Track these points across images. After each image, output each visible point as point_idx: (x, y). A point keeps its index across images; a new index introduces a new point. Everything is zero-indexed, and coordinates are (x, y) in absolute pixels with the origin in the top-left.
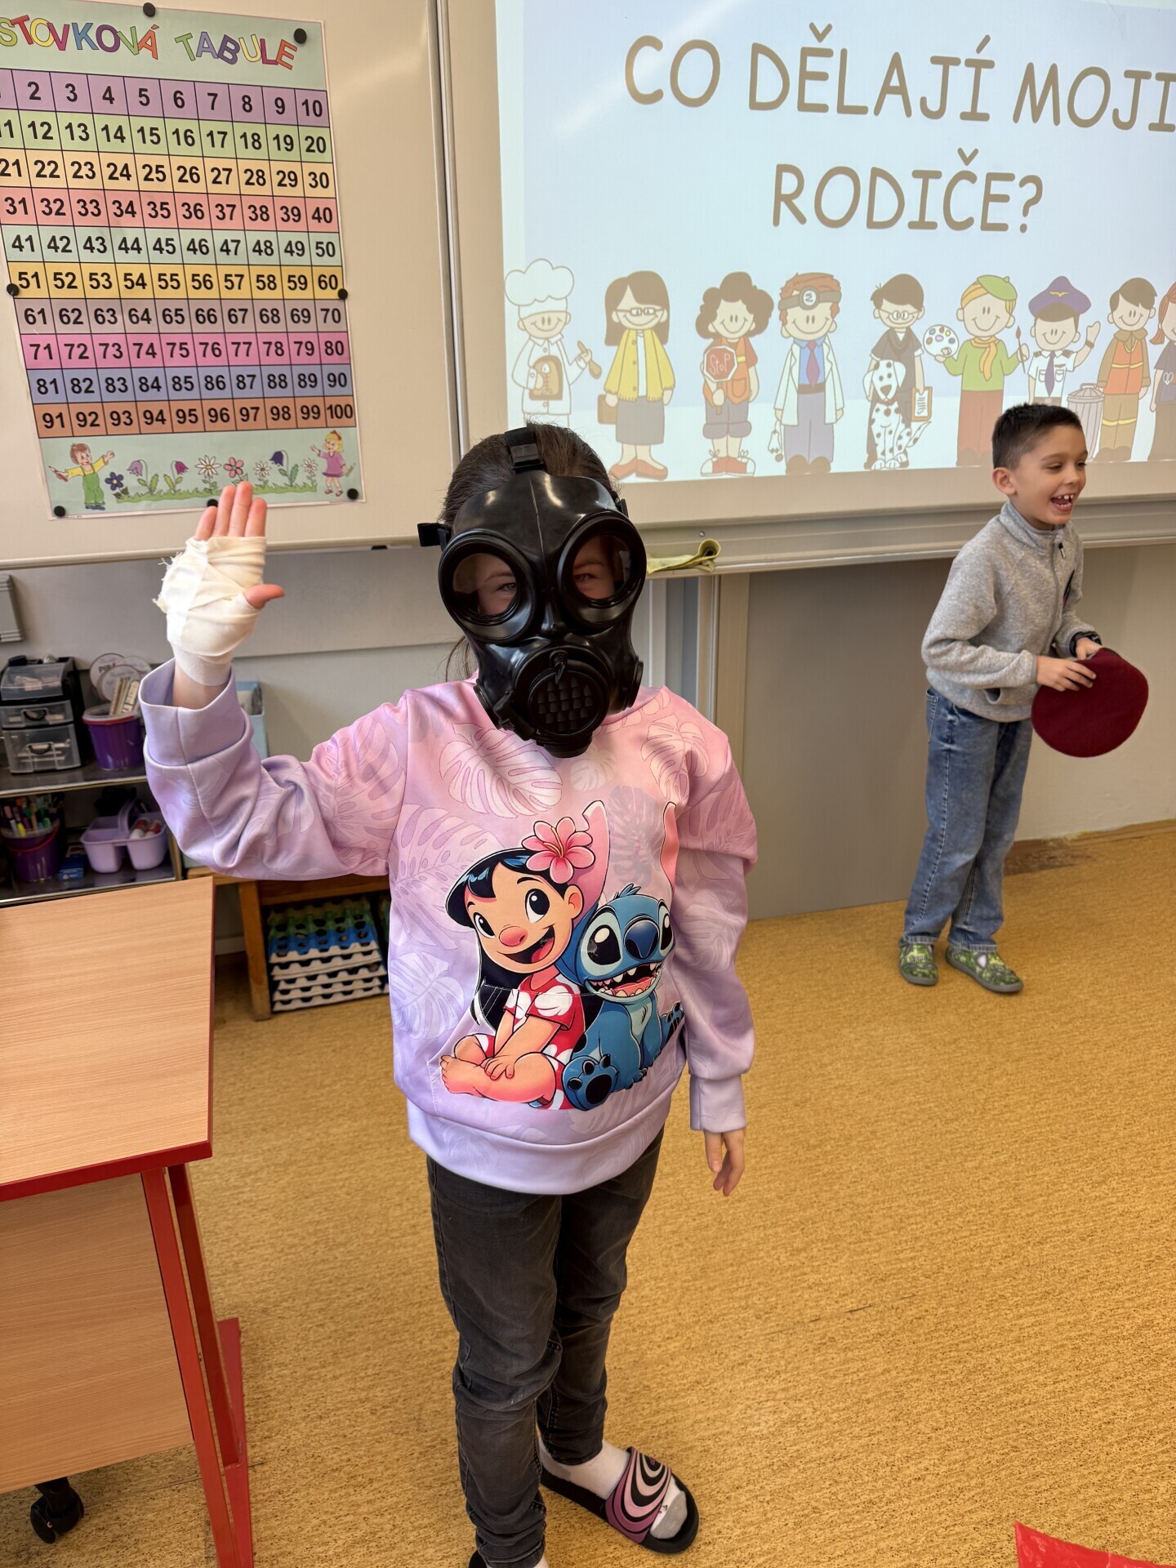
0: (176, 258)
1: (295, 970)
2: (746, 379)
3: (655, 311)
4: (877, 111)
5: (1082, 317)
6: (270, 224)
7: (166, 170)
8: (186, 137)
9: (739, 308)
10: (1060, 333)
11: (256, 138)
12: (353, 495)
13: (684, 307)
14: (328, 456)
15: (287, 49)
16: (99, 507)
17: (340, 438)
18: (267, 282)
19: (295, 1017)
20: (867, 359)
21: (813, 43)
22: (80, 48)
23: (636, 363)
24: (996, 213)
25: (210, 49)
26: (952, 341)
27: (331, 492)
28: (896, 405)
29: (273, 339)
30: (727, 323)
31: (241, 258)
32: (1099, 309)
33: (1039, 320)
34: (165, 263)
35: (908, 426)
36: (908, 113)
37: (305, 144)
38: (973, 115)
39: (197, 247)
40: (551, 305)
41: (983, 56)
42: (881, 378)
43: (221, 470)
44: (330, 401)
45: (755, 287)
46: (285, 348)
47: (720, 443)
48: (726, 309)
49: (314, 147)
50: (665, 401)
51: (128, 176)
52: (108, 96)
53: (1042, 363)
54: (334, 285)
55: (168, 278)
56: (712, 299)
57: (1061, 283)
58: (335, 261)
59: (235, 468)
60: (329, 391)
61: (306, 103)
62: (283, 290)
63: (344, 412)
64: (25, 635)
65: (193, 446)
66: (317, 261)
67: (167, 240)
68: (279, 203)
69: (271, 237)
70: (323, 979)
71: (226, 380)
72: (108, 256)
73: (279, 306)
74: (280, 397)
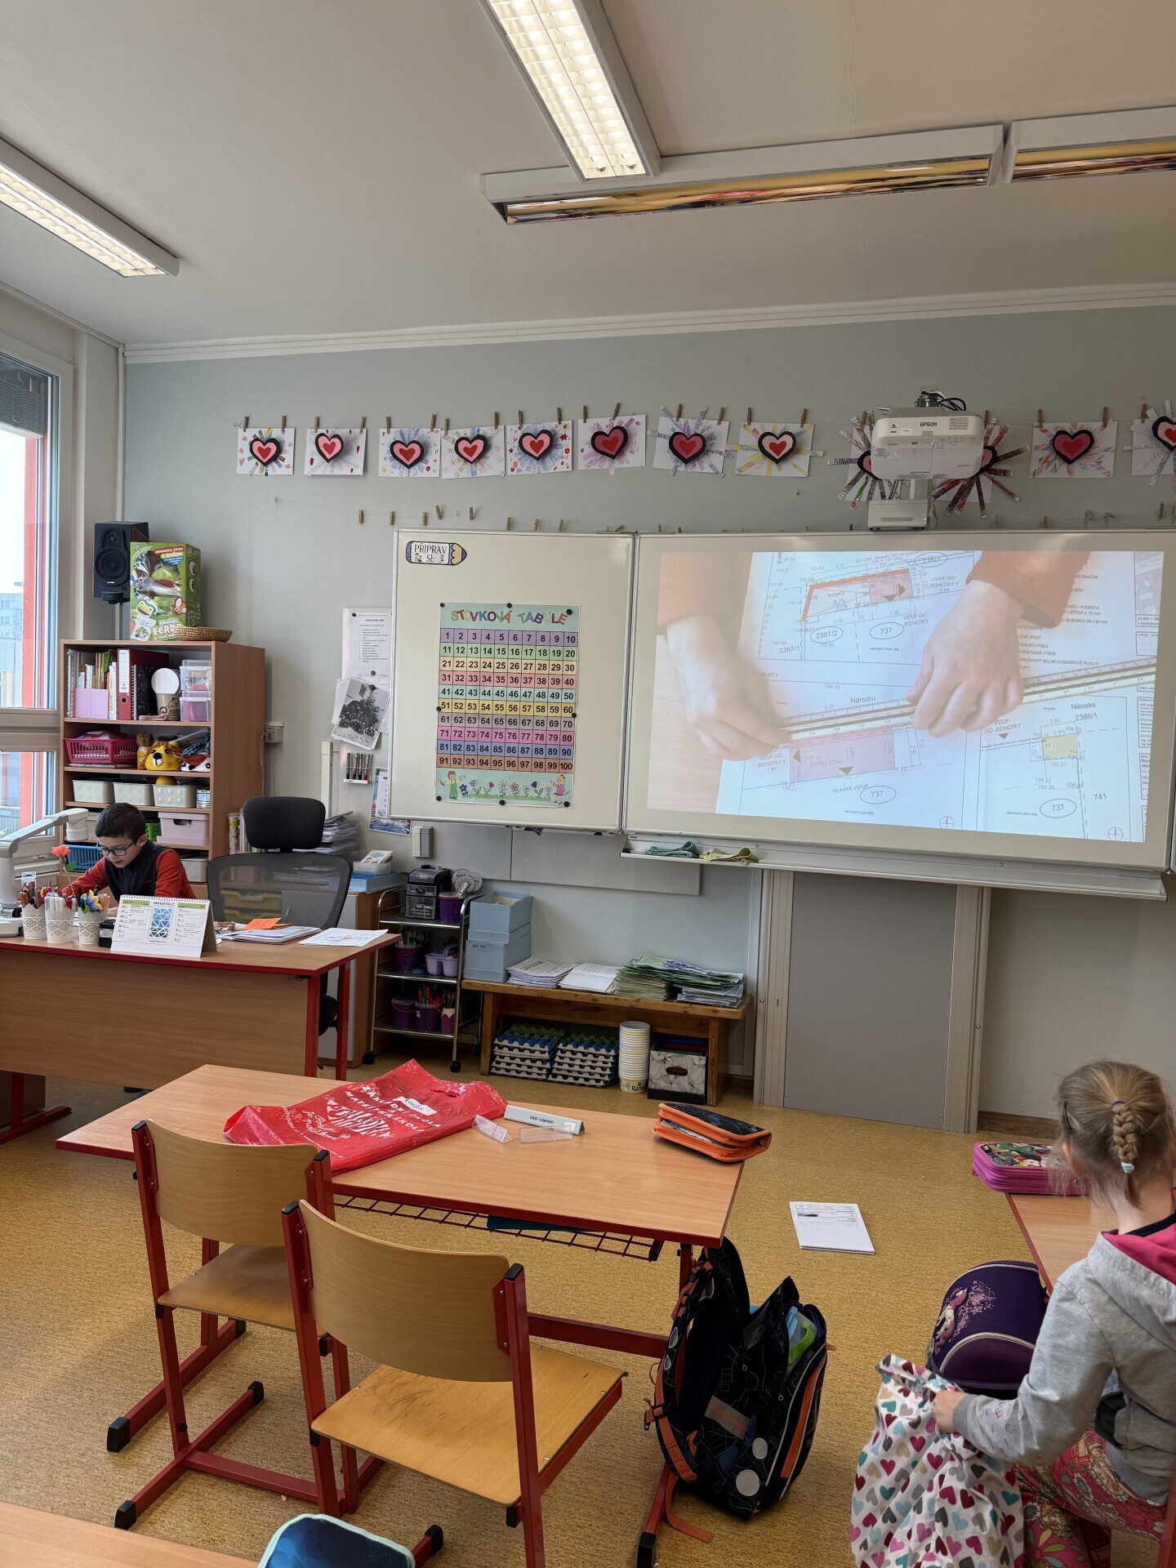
0: (504, 698)
6: (546, 686)
7: (506, 665)
8: (516, 652)
11: (545, 651)
12: (567, 804)
14: (558, 786)
15: (563, 617)
16: (455, 798)
17: (564, 778)
18: (541, 709)
19: (499, 1078)
22: (480, 620)
25: (531, 618)
27: (556, 802)
29: (540, 733)
31: (532, 698)
34: (500, 701)
37: (566, 653)
39: (513, 694)
43: (508, 788)
44: (561, 761)
46: (545, 737)
49: (570, 655)
51: (490, 667)
52: (488, 637)
54: (570, 711)
55: (499, 706)
58: (573, 701)
59: (514, 787)
60: (562, 757)
61: (568, 637)
63: (568, 766)
64: (432, 855)
65: (499, 776)
66: (564, 700)
67: (502, 691)
68: (551, 677)
69: (545, 690)
70: (518, 1061)
71: (517, 749)
72: (477, 697)
73: (545, 719)
74: (539, 758)
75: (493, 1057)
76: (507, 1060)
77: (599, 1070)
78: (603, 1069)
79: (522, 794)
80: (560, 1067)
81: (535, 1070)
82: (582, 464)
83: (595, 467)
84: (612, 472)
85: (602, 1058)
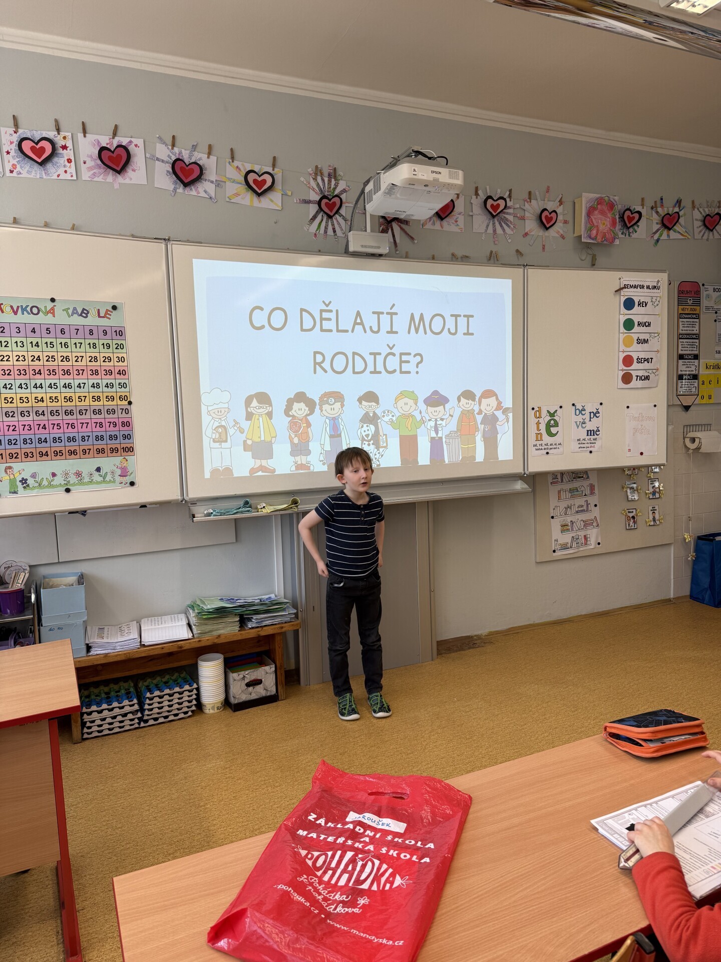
0: (58, 390)
1: (95, 715)
2: (307, 433)
3: (266, 407)
4: (353, 331)
5: (446, 405)
6: (99, 377)
7: (56, 357)
8: (65, 345)
9: (302, 405)
10: (438, 412)
11: (94, 345)
12: (132, 484)
13: (279, 405)
14: (121, 468)
15: (108, 312)
16: (15, 492)
17: (127, 461)
18: (96, 399)
19: (94, 741)
20: (358, 424)
21: (325, 308)
22: (23, 314)
23: (259, 427)
24: (405, 367)
25: (77, 313)
26: (393, 416)
27: (122, 483)
28: (372, 442)
29: (99, 421)
30: (297, 411)
31: (86, 389)
32: (453, 402)
33: (428, 407)
34: (53, 393)
35: (378, 450)
36: (365, 332)
37: (115, 346)
38: (391, 332)
39: (67, 386)
40: (221, 405)
41: (393, 311)
42: (365, 431)
43: (72, 476)
44: (122, 446)
45: (308, 397)
46: (104, 424)
47: (298, 459)
48: (296, 406)
49: (119, 347)
50: (273, 442)
51: (40, 360)
52: (34, 331)
53: (432, 423)
54: (126, 399)
55: (54, 398)
56: (290, 403)
57: (436, 393)
58: (127, 390)
59: (78, 474)
60: (123, 441)
61: (116, 331)
62: (104, 402)
63: (129, 449)
65: (60, 466)
66: (119, 390)
67: (54, 383)
68: (103, 368)
69: (99, 381)
70: (109, 720)
71: (77, 438)
72: (28, 391)
73: (102, 408)
74: (100, 444)
75: (83, 724)
76: (98, 722)
77: (186, 704)
78: (190, 702)
79: (87, 480)
80: (150, 713)
81: (128, 723)
82: (86, 175)
83: (100, 179)
84: (116, 186)
85: (187, 693)
